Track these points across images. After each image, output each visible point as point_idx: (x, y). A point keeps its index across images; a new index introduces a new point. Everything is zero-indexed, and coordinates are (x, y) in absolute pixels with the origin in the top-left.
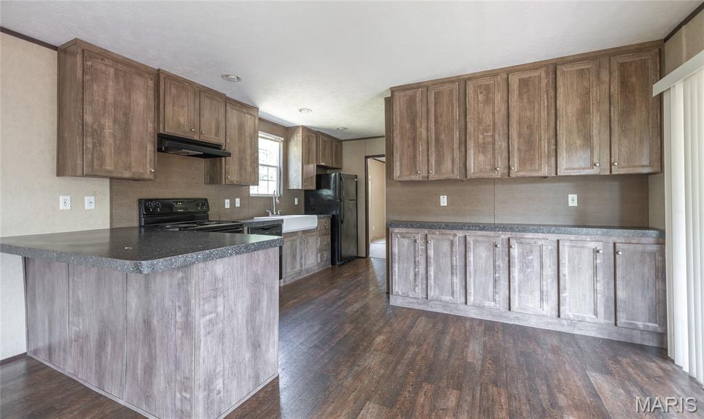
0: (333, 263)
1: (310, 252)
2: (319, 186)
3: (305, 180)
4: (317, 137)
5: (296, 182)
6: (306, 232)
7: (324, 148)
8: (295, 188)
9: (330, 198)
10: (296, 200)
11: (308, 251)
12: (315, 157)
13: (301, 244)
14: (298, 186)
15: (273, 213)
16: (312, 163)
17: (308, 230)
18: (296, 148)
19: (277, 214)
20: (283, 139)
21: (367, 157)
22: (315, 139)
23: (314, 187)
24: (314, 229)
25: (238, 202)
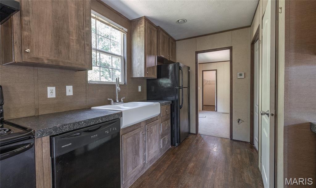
0: (172, 144)
1: (154, 141)
2: (159, 76)
3: (147, 69)
4: (158, 31)
5: (139, 71)
6: (148, 122)
7: (164, 43)
8: (138, 76)
9: (169, 85)
10: (140, 88)
11: (151, 141)
12: (156, 49)
13: (144, 135)
14: (141, 74)
15: (115, 101)
16: (154, 54)
17: (151, 119)
18: (139, 39)
19: (120, 101)
20: (126, 30)
21: (197, 53)
22: (156, 32)
23: (155, 76)
24: (157, 117)
25: (69, 90)
